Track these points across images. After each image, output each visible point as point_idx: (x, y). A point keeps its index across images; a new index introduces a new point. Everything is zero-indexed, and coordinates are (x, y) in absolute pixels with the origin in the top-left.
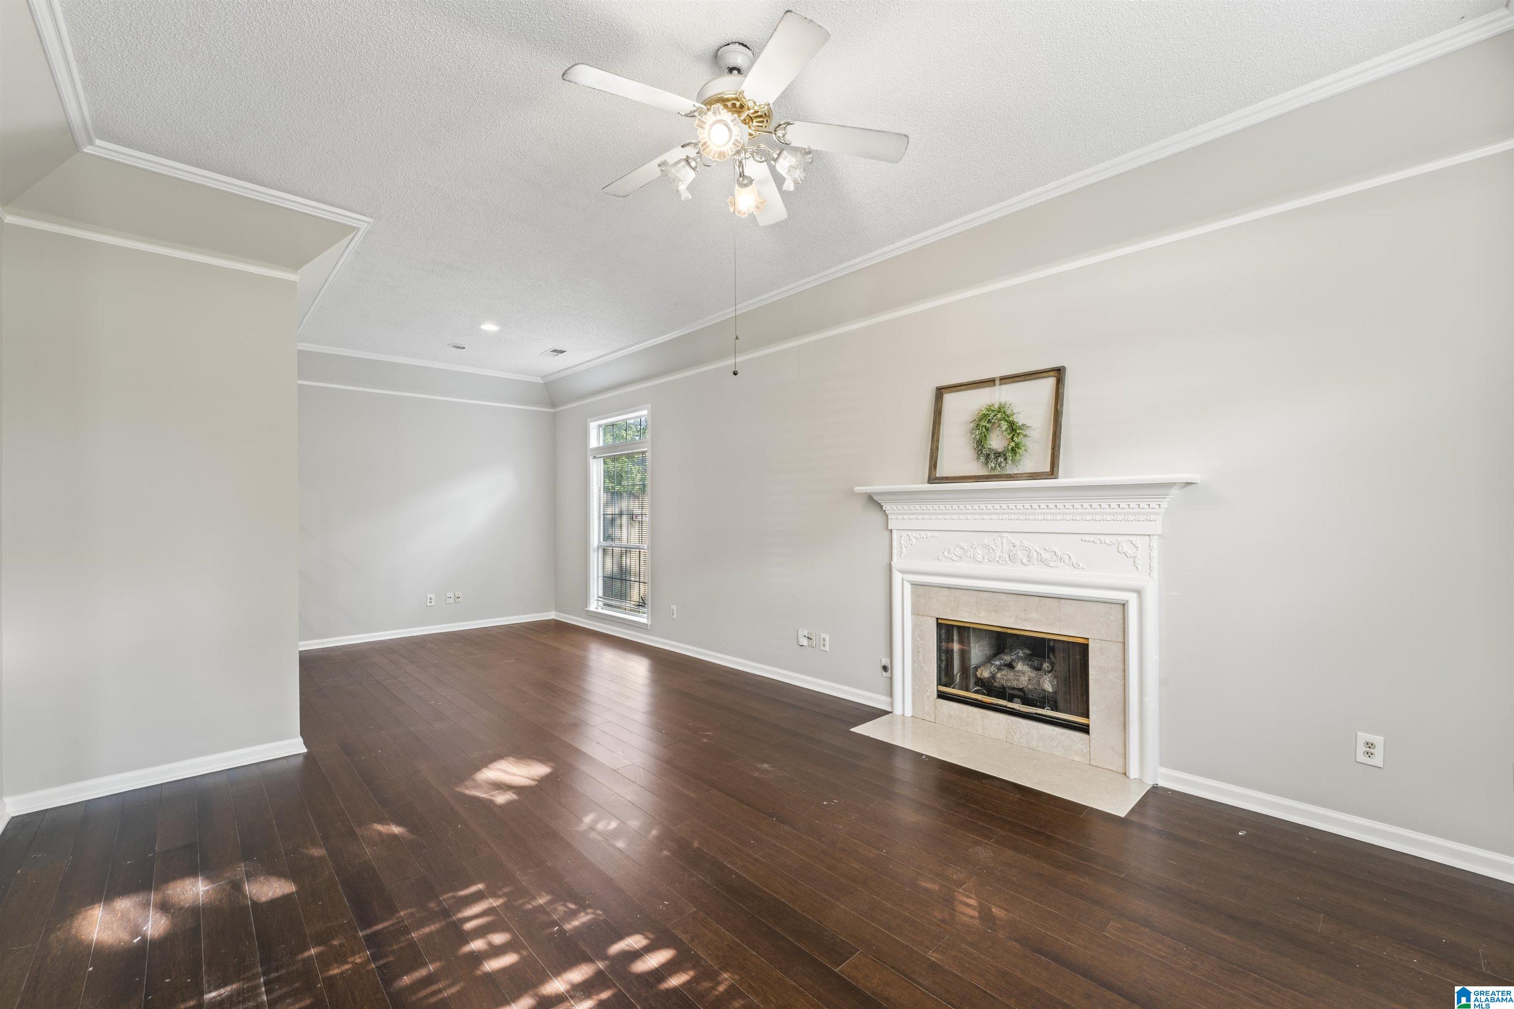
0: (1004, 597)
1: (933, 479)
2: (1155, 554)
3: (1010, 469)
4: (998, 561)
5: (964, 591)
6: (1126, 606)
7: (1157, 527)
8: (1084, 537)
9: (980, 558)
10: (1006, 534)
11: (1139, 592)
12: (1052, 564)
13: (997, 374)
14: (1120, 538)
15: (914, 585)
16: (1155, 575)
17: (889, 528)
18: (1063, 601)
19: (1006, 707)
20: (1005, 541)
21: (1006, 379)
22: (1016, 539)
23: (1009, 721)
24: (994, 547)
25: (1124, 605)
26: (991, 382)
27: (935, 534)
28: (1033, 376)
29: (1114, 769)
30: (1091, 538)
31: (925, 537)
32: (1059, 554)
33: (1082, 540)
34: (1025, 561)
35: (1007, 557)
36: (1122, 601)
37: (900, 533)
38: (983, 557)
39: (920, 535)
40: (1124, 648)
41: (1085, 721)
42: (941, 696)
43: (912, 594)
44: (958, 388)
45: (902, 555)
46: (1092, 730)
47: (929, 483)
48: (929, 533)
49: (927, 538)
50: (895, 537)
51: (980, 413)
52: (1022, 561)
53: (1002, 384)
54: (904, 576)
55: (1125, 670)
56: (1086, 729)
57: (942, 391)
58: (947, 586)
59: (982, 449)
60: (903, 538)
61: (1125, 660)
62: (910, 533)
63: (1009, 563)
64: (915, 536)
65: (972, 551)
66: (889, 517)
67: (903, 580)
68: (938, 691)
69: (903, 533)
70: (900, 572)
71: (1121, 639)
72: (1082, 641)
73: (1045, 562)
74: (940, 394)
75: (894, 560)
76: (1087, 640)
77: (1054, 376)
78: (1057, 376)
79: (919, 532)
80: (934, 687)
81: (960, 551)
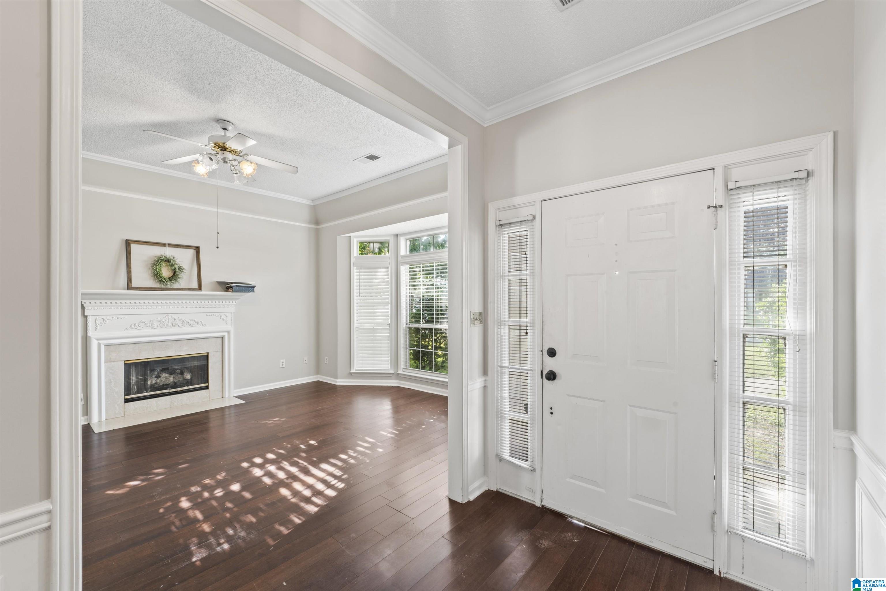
0: (169, 343)
1: (129, 287)
2: (232, 319)
3: (176, 286)
4: (166, 327)
5: (145, 344)
6: (224, 338)
7: (233, 310)
8: (207, 314)
9: (155, 327)
10: (171, 315)
11: (228, 332)
12: (193, 326)
13: (167, 242)
14: (221, 314)
15: (106, 346)
16: (233, 325)
17: (86, 315)
18: (198, 340)
19: (169, 392)
20: (170, 318)
21: (171, 245)
22: (175, 316)
23: (172, 398)
24: (164, 321)
26: (164, 245)
27: (124, 316)
28: (185, 247)
29: (218, 398)
30: (210, 314)
31: (116, 318)
32: (196, 321)
33: (206, 315)
34: (180, 325)
35: (171, 324)
36: (222, 336)
37: (95, 317)
38: (158, 326)
39: (113, 318)
40: (222, 353)
41: (206, 385)
42: (127, 401)
43: (105, 351)
44: (141, 243)
45: (97, 330)
46: (210, 387)
47: (128, 290)
48: (120, 316)
49: (118, 319)
50: (90, 320)
51: (157, 258)
52: (179, 326)
53: (169, 247)
54: (100, 342)
55: (222, 361)
56: (207, 388)
57: (130, 242)
58: (134, 343)
59: (157, 276)
60: (98, 320)
61: (222, 357)
62: (104, 317)
63: (172, 327)
64: (108, 318)
65: (150, 324)
66: (86, 308)
67: (99, 345)
68: (125, 399)
69: (98, 317)
70: (98, 340)
71: (221, 350)
72: (207, 354)
73: (190, 325)
74: (128, 243)
75: (90, 334)
76: (208, 353)
77: (194, 250)
78: (196, 250)
79: (112, 316)
80: (122, 397)
81: (143, 325)
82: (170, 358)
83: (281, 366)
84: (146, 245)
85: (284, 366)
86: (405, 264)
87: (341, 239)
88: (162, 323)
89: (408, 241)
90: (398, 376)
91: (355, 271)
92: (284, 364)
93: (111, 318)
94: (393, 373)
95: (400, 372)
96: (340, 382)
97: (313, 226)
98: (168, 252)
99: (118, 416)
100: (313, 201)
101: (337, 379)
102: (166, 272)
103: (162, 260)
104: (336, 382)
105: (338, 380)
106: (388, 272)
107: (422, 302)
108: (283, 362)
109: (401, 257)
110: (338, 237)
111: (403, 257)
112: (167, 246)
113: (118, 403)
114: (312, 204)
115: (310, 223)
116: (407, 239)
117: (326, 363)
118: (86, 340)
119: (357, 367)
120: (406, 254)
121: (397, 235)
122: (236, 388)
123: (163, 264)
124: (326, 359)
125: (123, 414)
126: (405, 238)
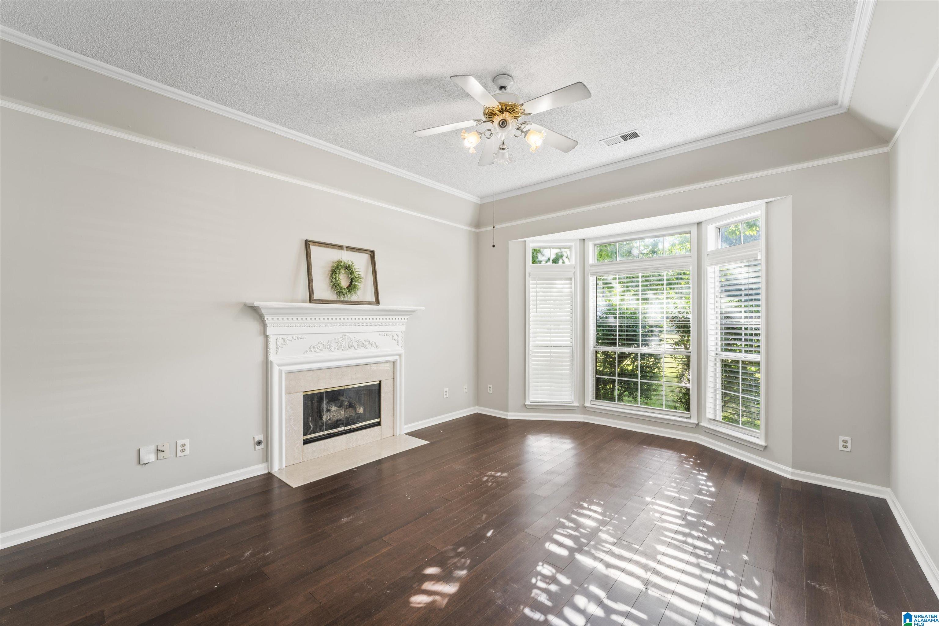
1: (312, 300)
2: (403, 339)
3: (354, 298)
4: (343, 350)
5: (323, 371)
6: (395, 363)
7: (403, 328)
8: (380, 333)
9: (333, 349)
10: (347, 334)
11: (400, 355)
12: (368, 347)
13: (345, 244)
14: (393, 333)
15: (288, 373)
16: (404, 347)
17: (267, 334)
20: (346, 338)
21: (349, 248)
22: (352, 336)
24: (341, 341)
25: (394, 362)
26: (341, 247)
27: (304, 336)
28: (360, 251)
29: (390, 436)
30: (383, 333)
31: (296, 338)
32: (371, 342)
33: (380, 335)
34: (356, 348)
35: (347, 346)
36: (394, 361)
37: (276, 337)
38: (335, 348)
39: (293, 338)
40: (394, 381)
41: (378, 420)
42: (306, 442)
43: (286, 380)
44: (320, 244)
45: (278, 353)
46: (382, 423)
47: (310, 302)
48: (299, 336)
49: (298, 339)
50: (272, 340)
51: (336, 263)
52: (354, 348)
53: (346, 250)
54: (281, 368)
55: (394, 390)
56: (379, 424)
57: (310, 243)
58: (312, 369)
59: (335, 286)
60: (279, 341)
61: (394, 386)
62: (284, 337)
63: (349, 349)
64: (288, 338)
65: (329, 345)
66: (268, 326)
67: (280, 371)
68: (304, 440)
69: (279, 337)
70: (279, 366)
71: (392, 377)
72: (378, 382)
73: (365, 347)
74: (307, 244)
75: (272, 358)
76: (380, 381)
77: (369, 254)
78: (370, 255)
79: (292, 336)
80: (302, 438)
81: (321, 346)
82: (346, 387)
83: (445, 396)
84: (325, 247)
85: (447, 396)
86: (593, 274)
87: (514, 246)
88: (339, 344)
89: (596, 246)
90: (584, 409)
91: (530, 283)
92: (447, 393)
93: (292, 338)
94: (578, 406)
95: (587, 404)
96: (512, 415)
97: (473, 230)
98: (346, 257)
99: (297, 462)
100: (481, 198)
101: (508, 411)
102: (344, 282)
103: (342, 266)
104: (507, 416)
105: (509, 413)
106: (571, 284)
107: (619, 321)
108: (446, 392)
109: (590, 266)
110: (511, 243)
111: (591, 266)
112: (345, 248)
113: (297, 445)
114: (479, 203)
115: (470, 225)
116: (595, 245)
117: (489, 392)
118: (267, 365)
119: (533, 398)
120: (594, 263)
121: (584, 240)
122: (406, 423)
123: (343, 271)
124: (490, 388)
125: (302, 458)
126: (593, 244)
